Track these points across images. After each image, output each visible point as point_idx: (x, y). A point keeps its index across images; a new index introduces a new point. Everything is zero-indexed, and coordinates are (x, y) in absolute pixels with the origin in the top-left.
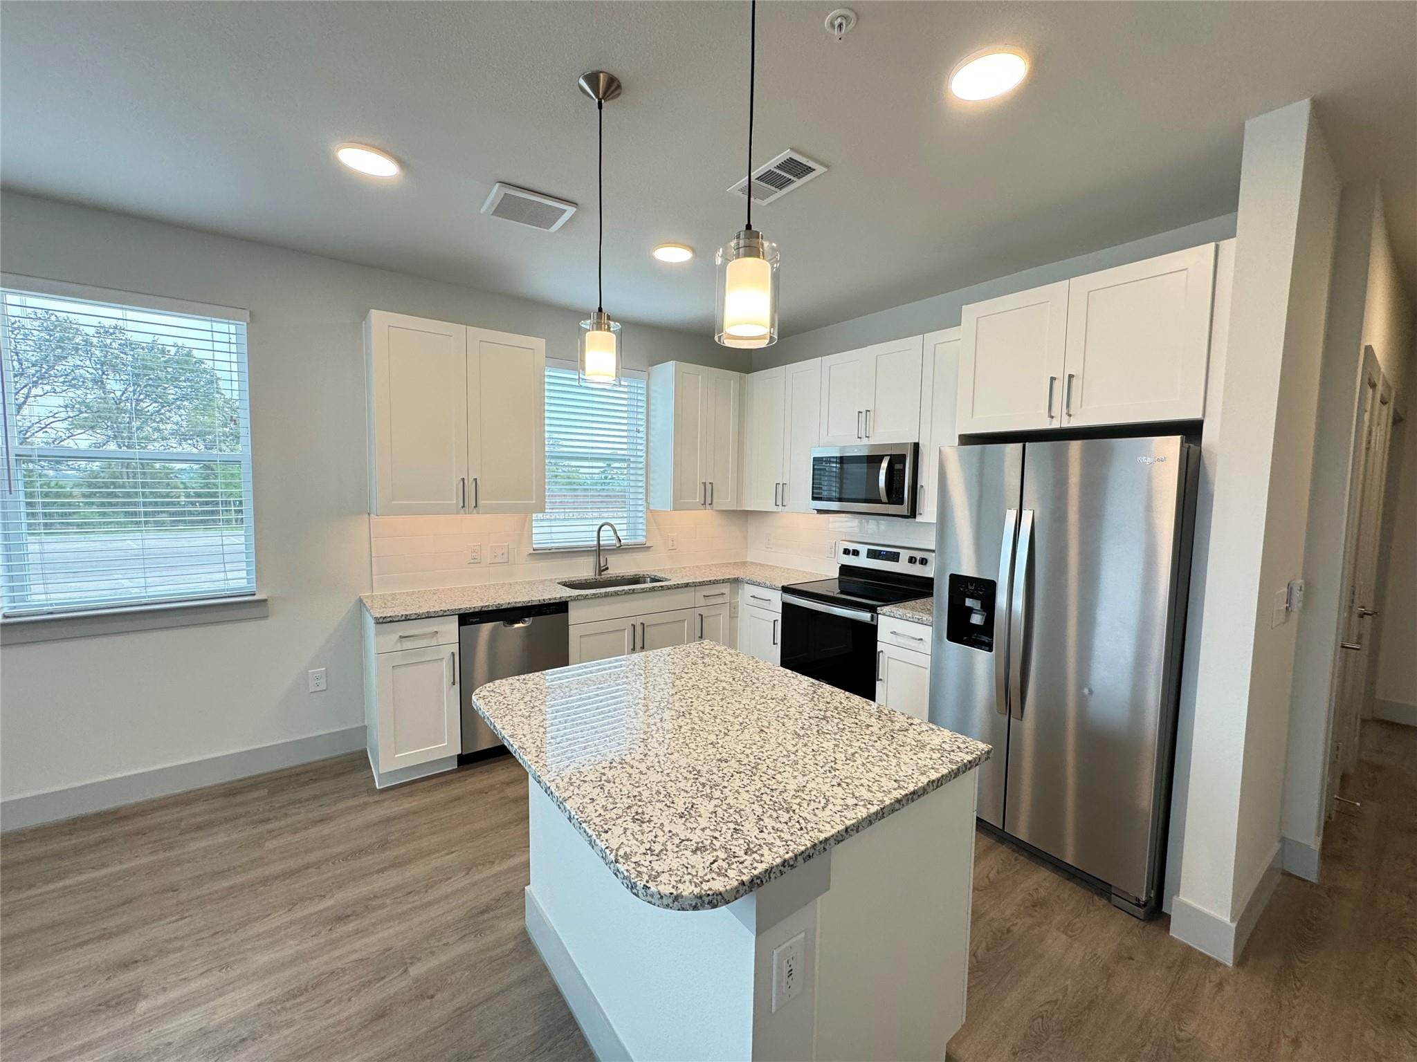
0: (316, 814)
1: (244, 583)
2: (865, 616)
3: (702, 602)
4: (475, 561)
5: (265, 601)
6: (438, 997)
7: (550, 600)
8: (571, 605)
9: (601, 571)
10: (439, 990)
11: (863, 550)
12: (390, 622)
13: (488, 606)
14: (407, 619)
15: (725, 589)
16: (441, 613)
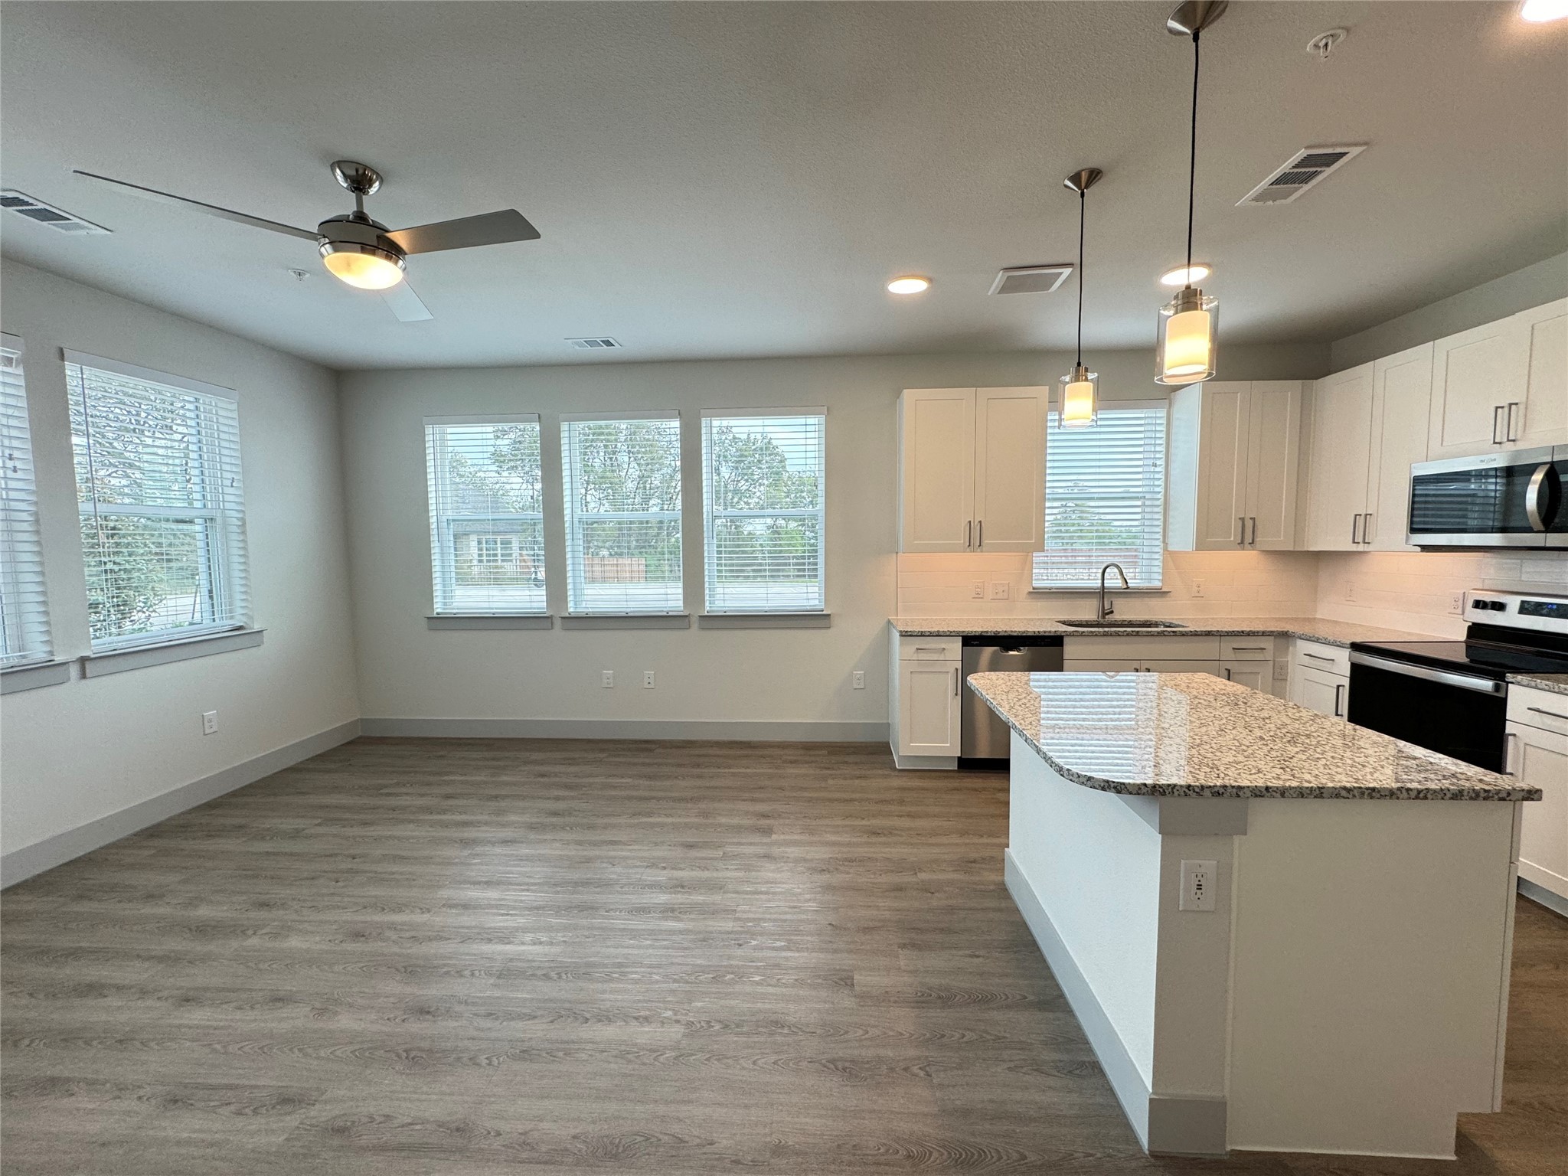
0: (857, 773)
1: (816, 602)
2: (1485, 685)
3: (1231, 655)
4: (978, 596)
5: (829, 615)
6: (937, 894)
7: (1045, 632)
8: (1066, 640)
9: (1105, 614)
10: (938, 891)
11: (1514, 603)
12: (911, 636)
13: (987, 632)
14: (922, 635)
15: (1268, 644)
16: (948, 633)
